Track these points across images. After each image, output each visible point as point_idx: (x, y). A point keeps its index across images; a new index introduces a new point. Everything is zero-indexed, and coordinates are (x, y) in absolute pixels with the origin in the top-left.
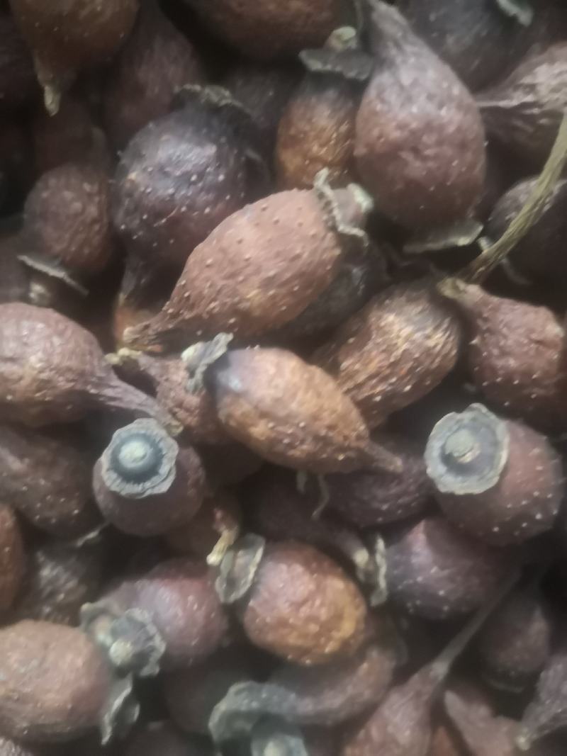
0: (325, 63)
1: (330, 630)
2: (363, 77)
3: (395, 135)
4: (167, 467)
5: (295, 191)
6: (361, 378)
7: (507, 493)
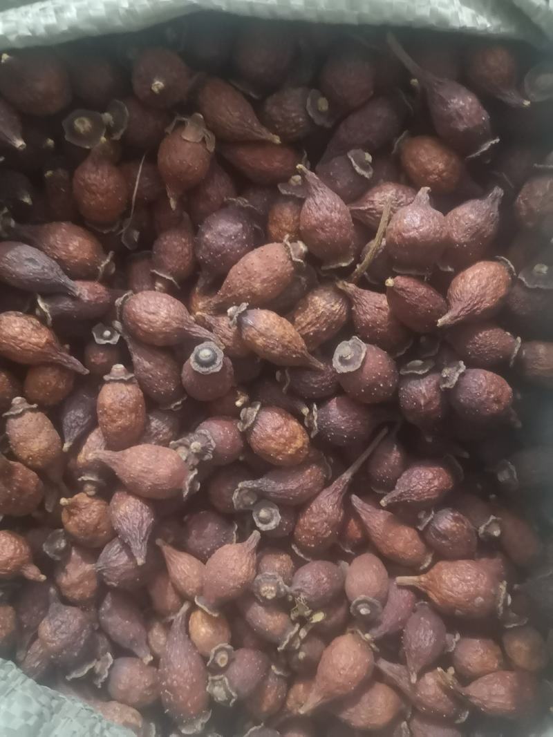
0: (288, 191)
2: (304, 197)
3: (314, 223)
4: (219, 361)
5: (275, 243)
6: (304, 325)
7: (366, 373)
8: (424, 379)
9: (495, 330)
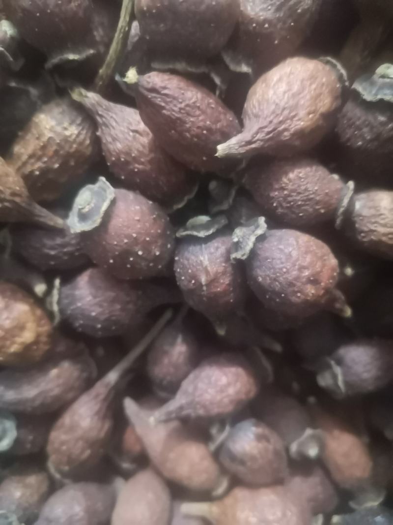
1: (14, 336)
6: (24, 158)
7: (113, 234)
8: (209, 244)
9: (314, 168)
